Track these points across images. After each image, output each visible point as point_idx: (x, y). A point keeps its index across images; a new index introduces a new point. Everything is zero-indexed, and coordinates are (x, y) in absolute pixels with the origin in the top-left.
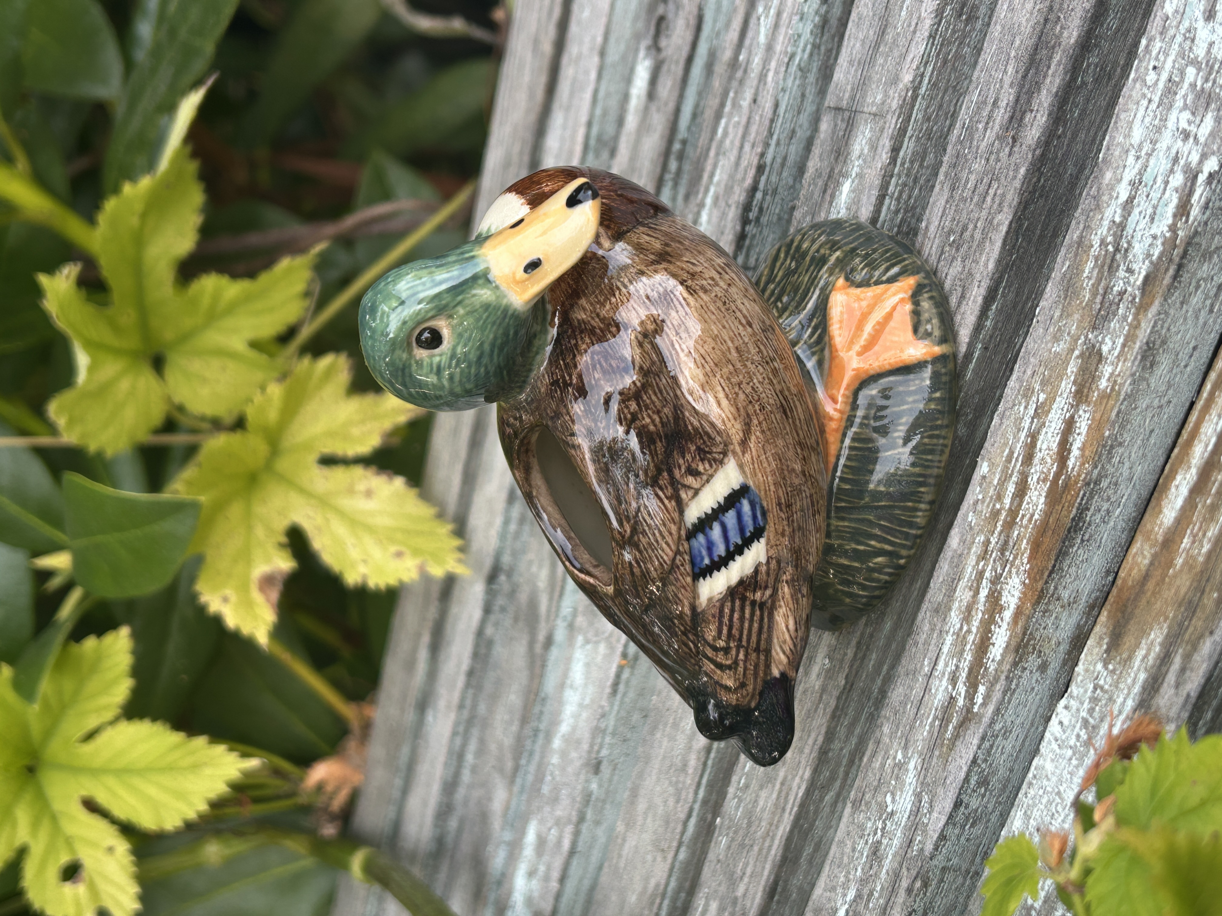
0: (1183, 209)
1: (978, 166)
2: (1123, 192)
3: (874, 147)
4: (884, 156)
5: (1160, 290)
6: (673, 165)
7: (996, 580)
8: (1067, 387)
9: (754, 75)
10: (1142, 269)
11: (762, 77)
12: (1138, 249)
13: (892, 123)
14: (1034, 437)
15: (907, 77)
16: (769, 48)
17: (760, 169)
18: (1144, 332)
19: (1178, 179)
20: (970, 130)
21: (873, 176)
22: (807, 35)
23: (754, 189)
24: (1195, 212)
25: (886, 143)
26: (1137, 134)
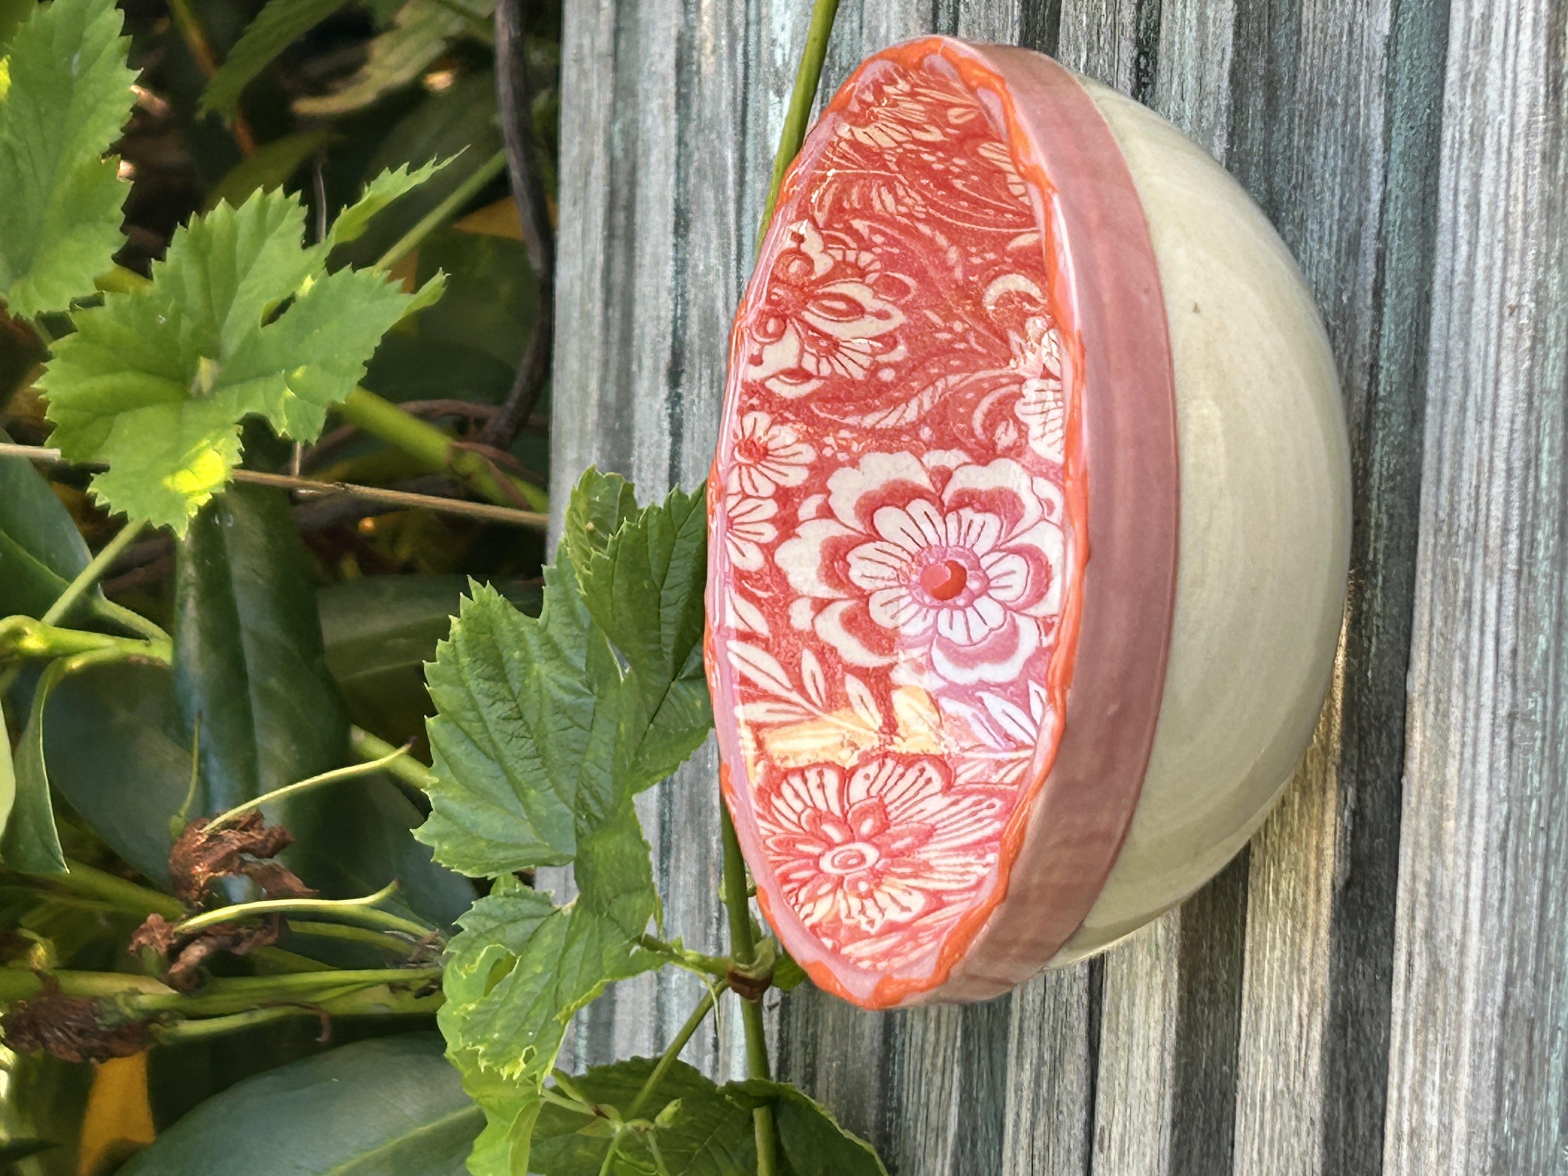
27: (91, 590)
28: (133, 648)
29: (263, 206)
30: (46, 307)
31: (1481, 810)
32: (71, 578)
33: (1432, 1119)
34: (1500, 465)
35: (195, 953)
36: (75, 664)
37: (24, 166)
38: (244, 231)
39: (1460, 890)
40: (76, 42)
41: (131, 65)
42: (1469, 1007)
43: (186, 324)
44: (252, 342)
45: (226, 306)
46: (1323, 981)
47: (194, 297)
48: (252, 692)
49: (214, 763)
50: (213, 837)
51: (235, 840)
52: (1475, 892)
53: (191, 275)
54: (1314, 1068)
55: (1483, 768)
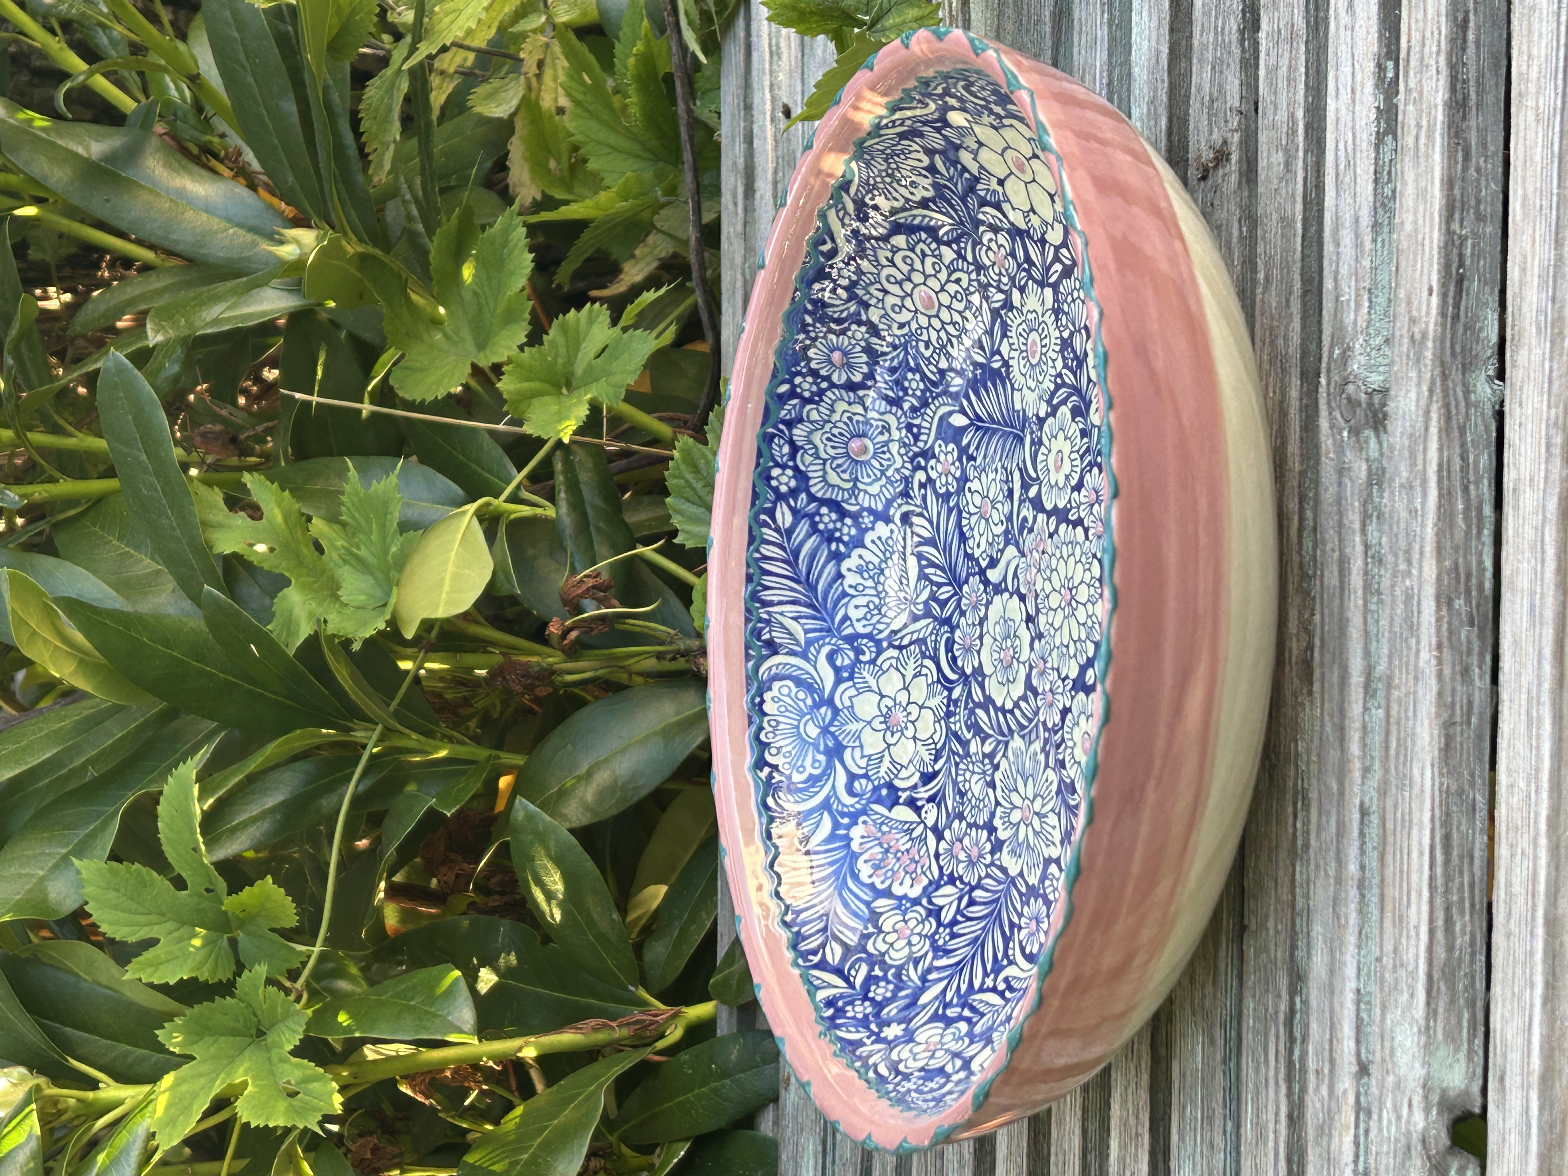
27: (518, 487)
28: (539, 511)
29: (591, 311)
30: (496, 359)
32: (508, 483)
35: (574, 634)
36: (513, 516)
37: (483, 301)
38: (583, 322)
40: (505, 244)
41: (530, 251)
43: (560, 361)
44: (590, 367)
45: (576, 355)
47: (562, 350)
48: (592, 528)
49: (576, 557)
50: (581, 581)
51: (590, 583)
53: (561, 340)
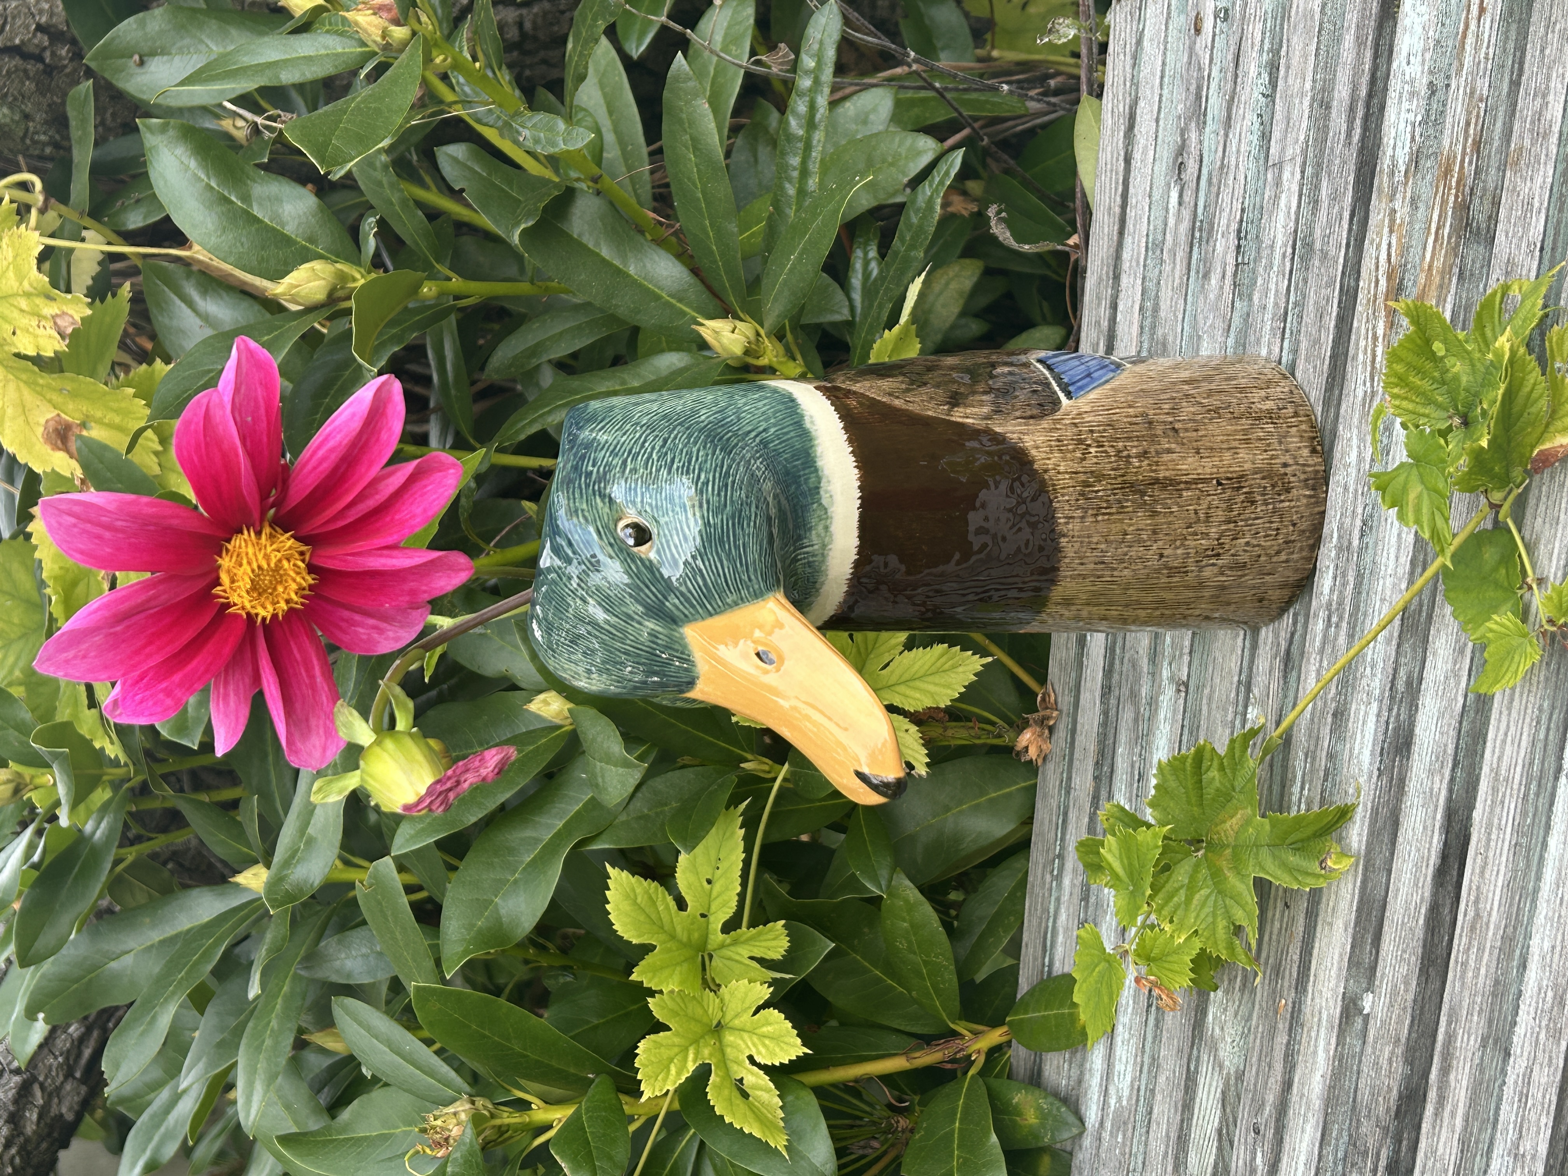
0: (1413, 139)
1: (1337, 162)
2: (1392, 142)
3: (1293, 174)
4: (1298, 176)
5: (1411, 174)
6: (1197, 235)
7: (1374, 327)
8: (1386, 230)
9: (1233, 168)
10: (1403, 169)
11: (1237, 166)
12: (1401, 162)
13: (1299, 160)
14: (1377, 258)
15: (1302, 138)
16: (1238, 151)
17: (1243, 210)
18: (1409, 195)
19: (1409, 128)
20: (1332, 149)
21: (1295, 188)
22: (1255, 141)
23: (1241, 221)
24: (1417, 138)
25: (1298, 170)
26: (1393, 118)
31: (1502, 873)
33: (1472, 963)
34: (1520, 762)
39: (1490, 895)
42: (1490, 934)
46: (1427, 894)
52: (1497, 898)
54: (1421, 921)
55: (1504, 859)
